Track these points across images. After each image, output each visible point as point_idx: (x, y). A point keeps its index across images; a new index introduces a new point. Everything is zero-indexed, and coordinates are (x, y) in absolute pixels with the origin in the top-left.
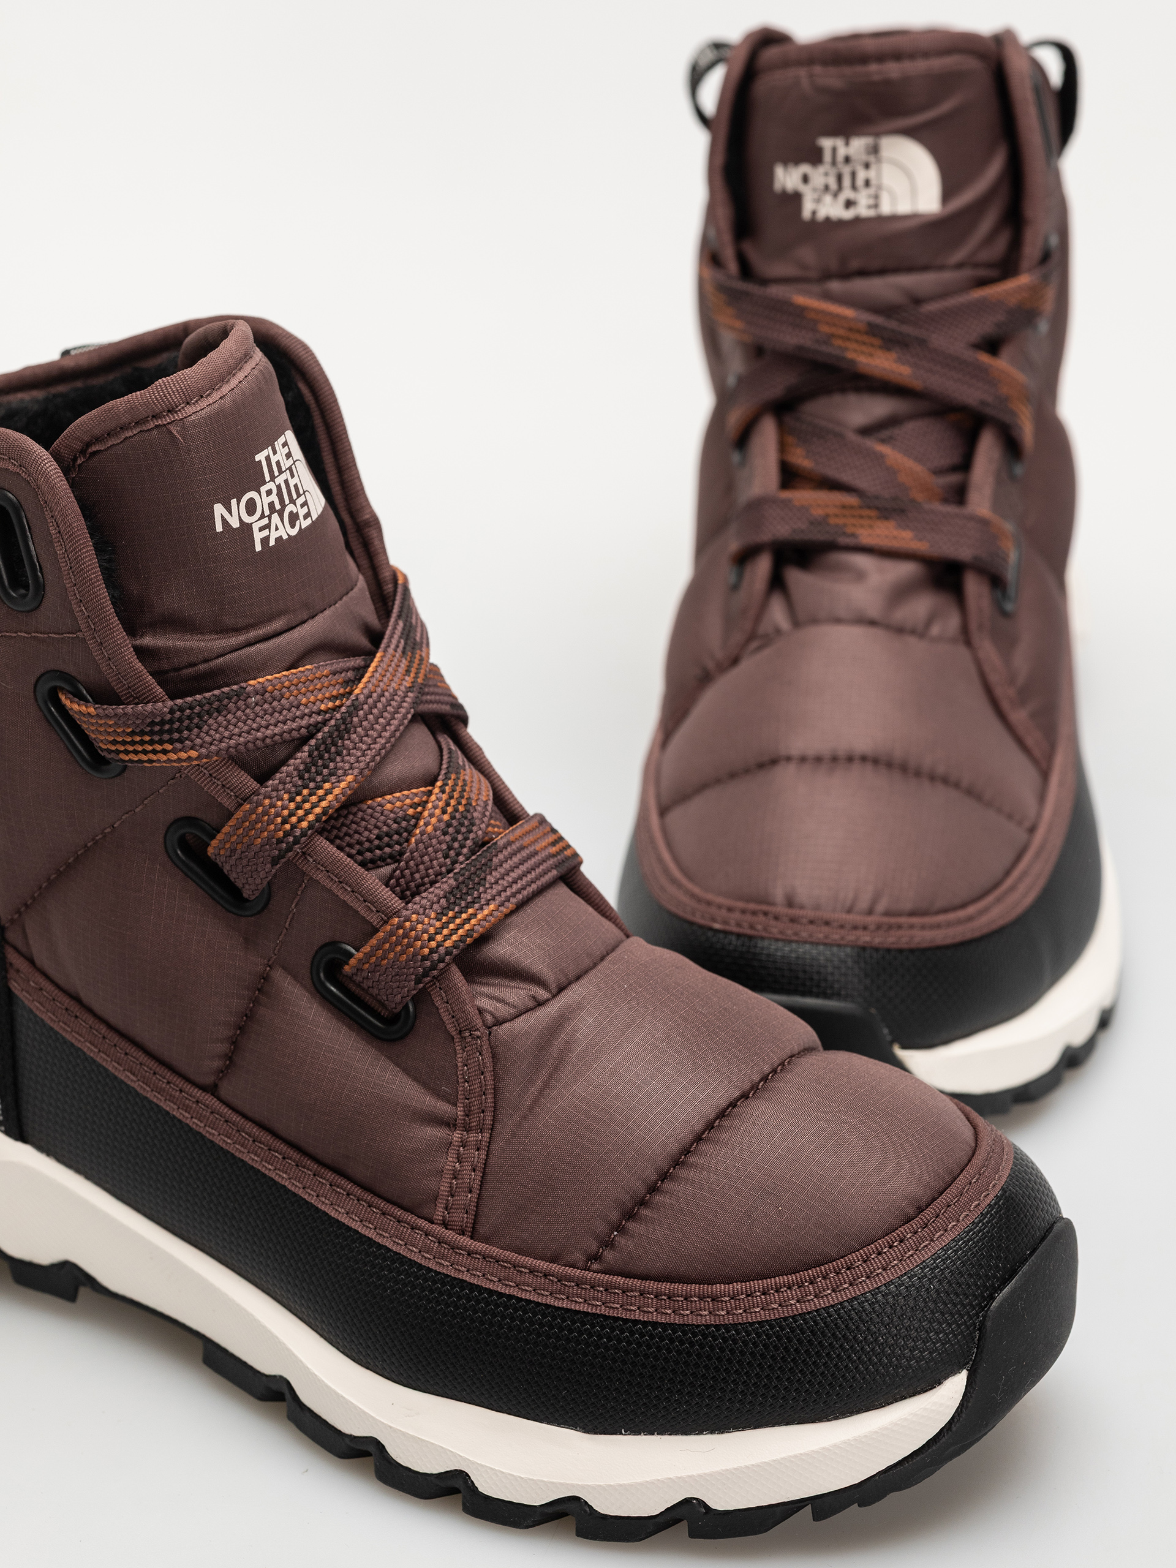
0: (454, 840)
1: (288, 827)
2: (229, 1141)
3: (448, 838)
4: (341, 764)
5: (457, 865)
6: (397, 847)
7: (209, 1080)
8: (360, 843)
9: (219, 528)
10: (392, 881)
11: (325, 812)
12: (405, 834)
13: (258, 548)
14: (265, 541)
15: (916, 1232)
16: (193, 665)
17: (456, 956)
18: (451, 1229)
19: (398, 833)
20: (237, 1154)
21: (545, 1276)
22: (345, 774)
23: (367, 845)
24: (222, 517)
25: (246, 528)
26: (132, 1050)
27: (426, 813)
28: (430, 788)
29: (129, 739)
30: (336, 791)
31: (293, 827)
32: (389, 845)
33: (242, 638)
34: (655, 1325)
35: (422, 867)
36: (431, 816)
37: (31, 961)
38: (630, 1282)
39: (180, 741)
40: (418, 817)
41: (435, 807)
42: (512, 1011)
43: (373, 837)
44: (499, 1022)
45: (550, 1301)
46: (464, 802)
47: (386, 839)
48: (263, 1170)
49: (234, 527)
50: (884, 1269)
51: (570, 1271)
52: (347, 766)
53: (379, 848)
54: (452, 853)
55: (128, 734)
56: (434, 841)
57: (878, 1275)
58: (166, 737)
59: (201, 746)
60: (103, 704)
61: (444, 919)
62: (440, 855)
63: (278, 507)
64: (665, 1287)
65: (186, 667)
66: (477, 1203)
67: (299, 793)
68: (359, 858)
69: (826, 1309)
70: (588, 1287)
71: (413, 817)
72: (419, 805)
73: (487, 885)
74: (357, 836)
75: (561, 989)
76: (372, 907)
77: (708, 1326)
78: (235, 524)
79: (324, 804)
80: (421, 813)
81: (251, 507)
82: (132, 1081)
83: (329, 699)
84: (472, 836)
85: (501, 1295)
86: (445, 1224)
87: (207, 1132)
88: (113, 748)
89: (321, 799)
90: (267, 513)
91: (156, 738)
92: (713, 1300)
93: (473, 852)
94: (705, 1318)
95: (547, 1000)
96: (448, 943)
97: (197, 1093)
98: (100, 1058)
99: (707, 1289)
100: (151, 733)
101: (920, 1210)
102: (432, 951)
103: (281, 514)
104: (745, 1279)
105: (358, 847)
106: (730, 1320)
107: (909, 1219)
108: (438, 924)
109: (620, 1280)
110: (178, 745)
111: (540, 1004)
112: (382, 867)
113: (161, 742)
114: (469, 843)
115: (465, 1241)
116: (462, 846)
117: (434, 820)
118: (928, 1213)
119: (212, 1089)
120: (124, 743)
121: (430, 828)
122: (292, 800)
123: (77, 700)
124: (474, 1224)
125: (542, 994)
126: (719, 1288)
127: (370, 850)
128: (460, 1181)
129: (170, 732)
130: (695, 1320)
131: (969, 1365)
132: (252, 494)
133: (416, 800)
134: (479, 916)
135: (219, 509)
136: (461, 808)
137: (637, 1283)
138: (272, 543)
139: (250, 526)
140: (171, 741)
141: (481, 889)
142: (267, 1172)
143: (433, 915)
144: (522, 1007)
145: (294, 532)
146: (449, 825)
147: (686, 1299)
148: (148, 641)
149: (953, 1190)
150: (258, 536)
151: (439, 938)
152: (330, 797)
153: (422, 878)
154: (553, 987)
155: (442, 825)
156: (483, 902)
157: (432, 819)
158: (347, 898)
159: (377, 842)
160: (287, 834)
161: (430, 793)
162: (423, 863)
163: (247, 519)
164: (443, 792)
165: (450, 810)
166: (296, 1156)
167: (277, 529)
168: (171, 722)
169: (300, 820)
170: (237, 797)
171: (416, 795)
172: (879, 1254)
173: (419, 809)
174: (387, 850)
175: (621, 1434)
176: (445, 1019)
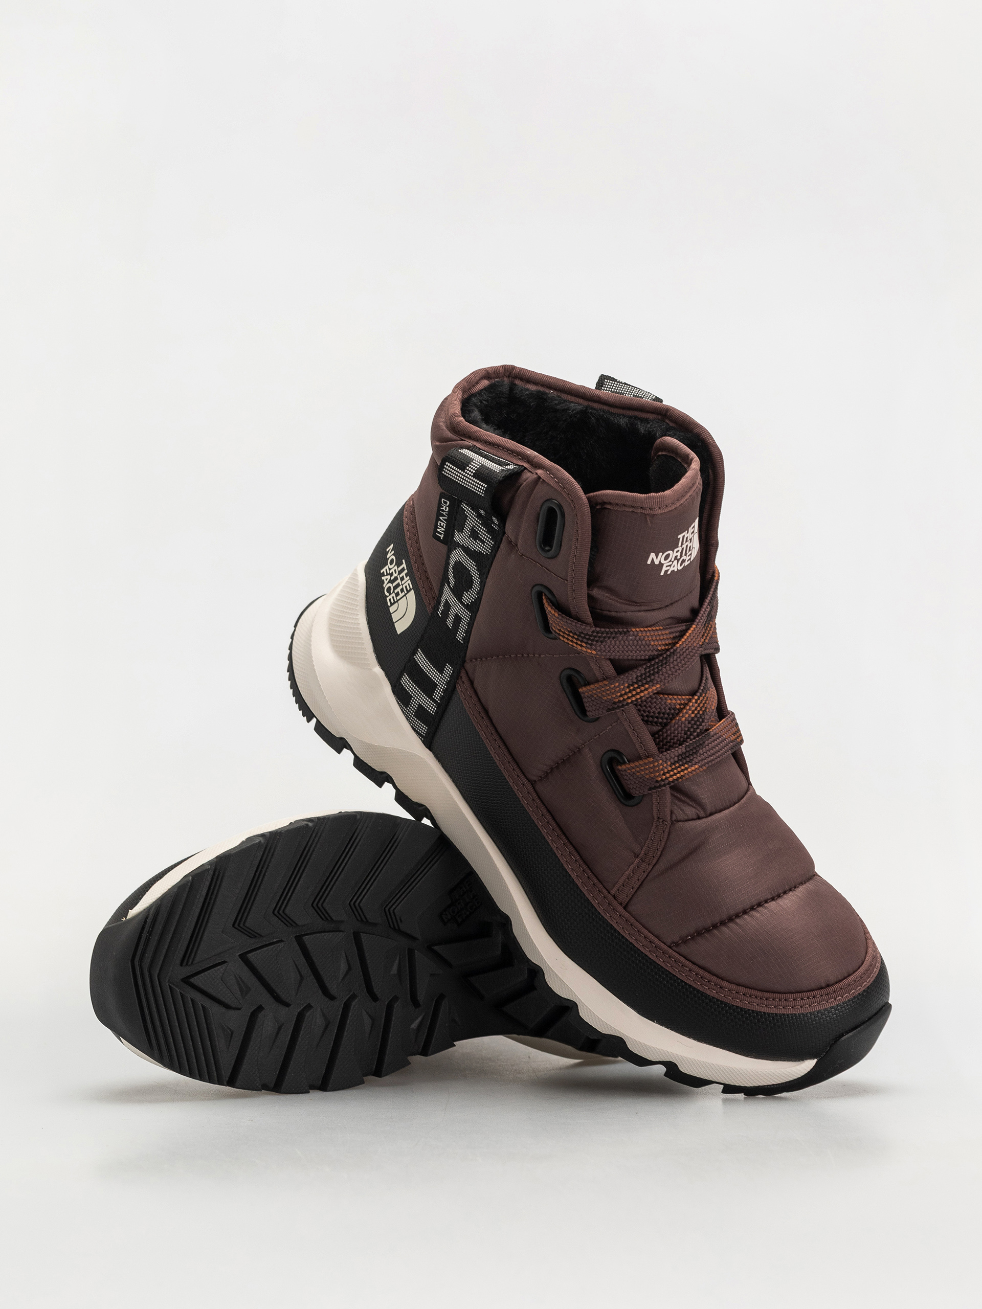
0: (692, 727)
1: (622, 699)
2: (531, 809)
3: (690, 726)
4: (657, 678)
5: (688, 740)
6: (665, 721)
7: (534, 778)
8: (649, 712)
9: (649, 562)
10: (657, 736)
11: (641, 697)
12: (671, 716)
13: (662, 574)
14: (666, 571)
15: (822, 996)
16: (609, 611)
17: (672, 786)
18: (616, 900)
19: (668, 714)
20: (532, 817)
21: (650, 942)
22: (657, 683)
23: (652, 714)
24: (653, 559)
25: (661, 565)
26: (503, 747)
27: (685, 711)
28: (691, 697)
29: (567, 633)
30: (650, 690)
31: (624, 700)
32: (662, 718)
33: (638, 608)
34: (690, 986)
35: (673, 735)
36: (686, 713)
37: (472, 683)
38: (687, 963)
39: (591, 645)
40: (680, 710)
41: (690, 709)
42: (686, 818)
43: (657, 712)
44: (678, 821)
45: (648, 954)
46: (703, 709)
47: (662, 715)
48: (541, 830)
49: (656, 563)
50: (801, 1007)
51: (662, 945)
52: (659, 680)
53: (657, 717)
54: (689, 733)
55: (568, 631)
56: (683, 726)
57: (797, 1008)
58: (585, 640)
59: (599, 651)
60: (563, 613)
61: (673, 767)
62: (683, 732)
63: (678, 557)
64: (701, 972)
65: (607, 611)
66: (633, 895)
67: (632, 685)
68: (646, 718)
69: (769, 1014)
70: (668, 956)
71: (678, 709)
72: (683, 704)
73: (698, 755)
74: (649, 709)
75: (711, 814)
76: (643, 747)
77: (713, 998)
78: (657, 562)
79: (642, 694)
80: (682, 709)
81: (667, 558)
82: (497, 759)
83: (664, 645)
84: (701, 727)
85: (627, 940)
86: (614, 897)
87: (522, 800)
88: (558, 632)
89: (642, 691)
90: (672, 560)
91: (580, 639)
92: (720, 987)
93: (698, 736)
94: (713, 993)
95: (703, 818)
96: (671, 779)
97: (526, 781)
98: (486, 742)
99: (720, 982)
100: (579, 636)
101: (828, 986)
102: (662, 780)
103: (678, 560)
104: (738, 985)
105: (647, 713)
106: (724, 1000)
107: (822, 988)
108: (670, 769)
109: (683, 959)
110: (589, 646)
111: (699, 818)
112: (654, 726)
113: (582, 641)
114: (698, 731)
115: (620, 909)
116: (694, 731)
117: (687, 716)
118: (831, 989)
119: (533, 783)
120: (564, 633)
121: (684, 719)
122: (628, 687)
123: (551, 605)
124: (628, 903)
125: (702, 814)
126: (725, 984)
127: (652, 717)
128: (630, 882)
129: (589, 639)
130: (708, 992)
131: (819, 1059)
132: (670, 552)
133: (683, 702)
134: (689, 770)
135: (653, 555)
136: (701, 712)
137: (690, 964)
138: (669, 572)
139: (663, 564)
140: (586, 643)
141: (695, 756)
142: (542, 832)
143: (669, 763)
144: (690, 817)
145: (680, 568)
146: (693, 719)
147: (709, 981)
148: (596, 592)
149: (846, 981)
150: (664, 568)
151: (668, 775)
152: (646, 692)
153: (670, 739)
154: (709, 812)
155: (690, 719)
156: (693, 762)
157: (687, 714)
158: (633, 738)
159: (657, 715)
160: (620, 702)
161: (690, 700)
162: (674, 733)
163: (663, 561)
164: (696, 702)
165: (696, 712)
166: (559, 832)
167: (674, 566)
168: (591, 636)
169: (629, 698)
170: (603, 674)
171: (683, 699)
172: (802, 999)
173: (682, 707)
174: (660, 720)
175: (654, 1022)
176: (654, 809)
